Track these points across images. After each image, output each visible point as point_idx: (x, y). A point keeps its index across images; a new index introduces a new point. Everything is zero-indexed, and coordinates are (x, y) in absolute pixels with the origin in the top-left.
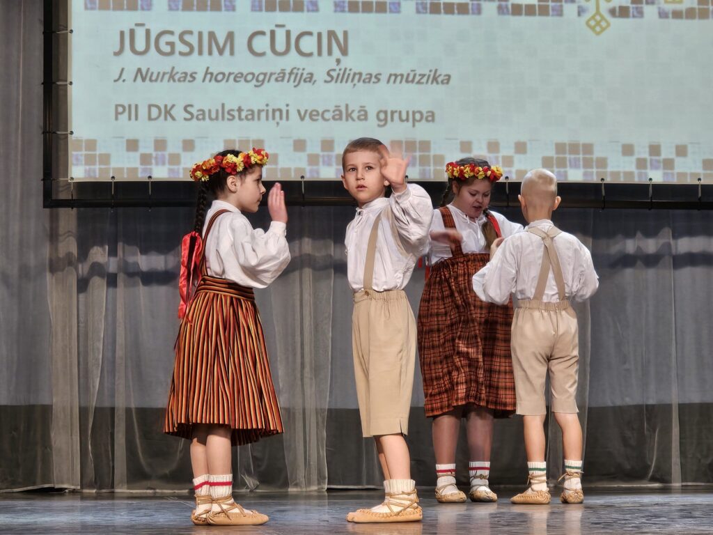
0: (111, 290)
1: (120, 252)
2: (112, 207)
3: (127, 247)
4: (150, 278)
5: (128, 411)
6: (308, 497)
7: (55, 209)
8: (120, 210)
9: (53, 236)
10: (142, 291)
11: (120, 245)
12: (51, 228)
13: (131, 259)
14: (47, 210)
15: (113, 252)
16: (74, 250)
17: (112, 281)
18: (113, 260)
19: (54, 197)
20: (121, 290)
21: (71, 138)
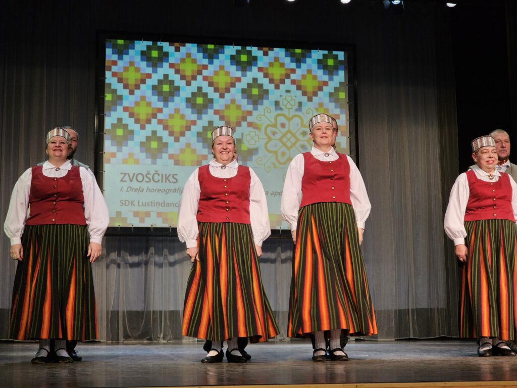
0: (118, 269)
1: (121, 255)
2: (119, 236)
3: (124, 252)
4: (133, 265)
6: (189, 344)
8: (122, 237)
10: (129, 270)
11: (122, 252)
13: (126, 258)
15: (119, 255)
16: (106, 253)
17: (119, 266)
18: (119, 258)
20: (122, 269)
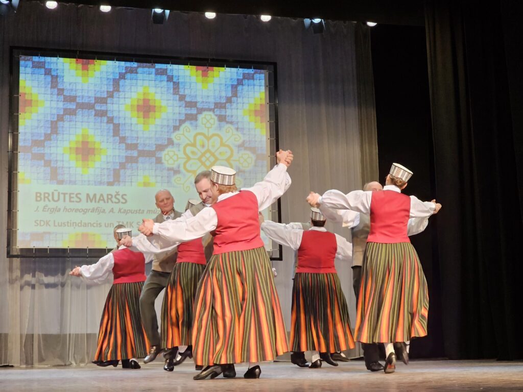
0: (33, 290)
1: (36, 276)
2: (34, 258)
3: (39, 273)
4: (48, 286)
5: (39, 335)
7: (11, 258)
8: (37, 259)
9: (11, 270)
10: (45, 291)
11: (37, 273)
12: (10, 266)
13: (41, 278)
14: (8, 259)
15: (34, 276)
16: (19, 275)
17: (33, 287)
18: (33, 278)
19: (11, 254)
20: (37, 290)
21: (18, 232)
